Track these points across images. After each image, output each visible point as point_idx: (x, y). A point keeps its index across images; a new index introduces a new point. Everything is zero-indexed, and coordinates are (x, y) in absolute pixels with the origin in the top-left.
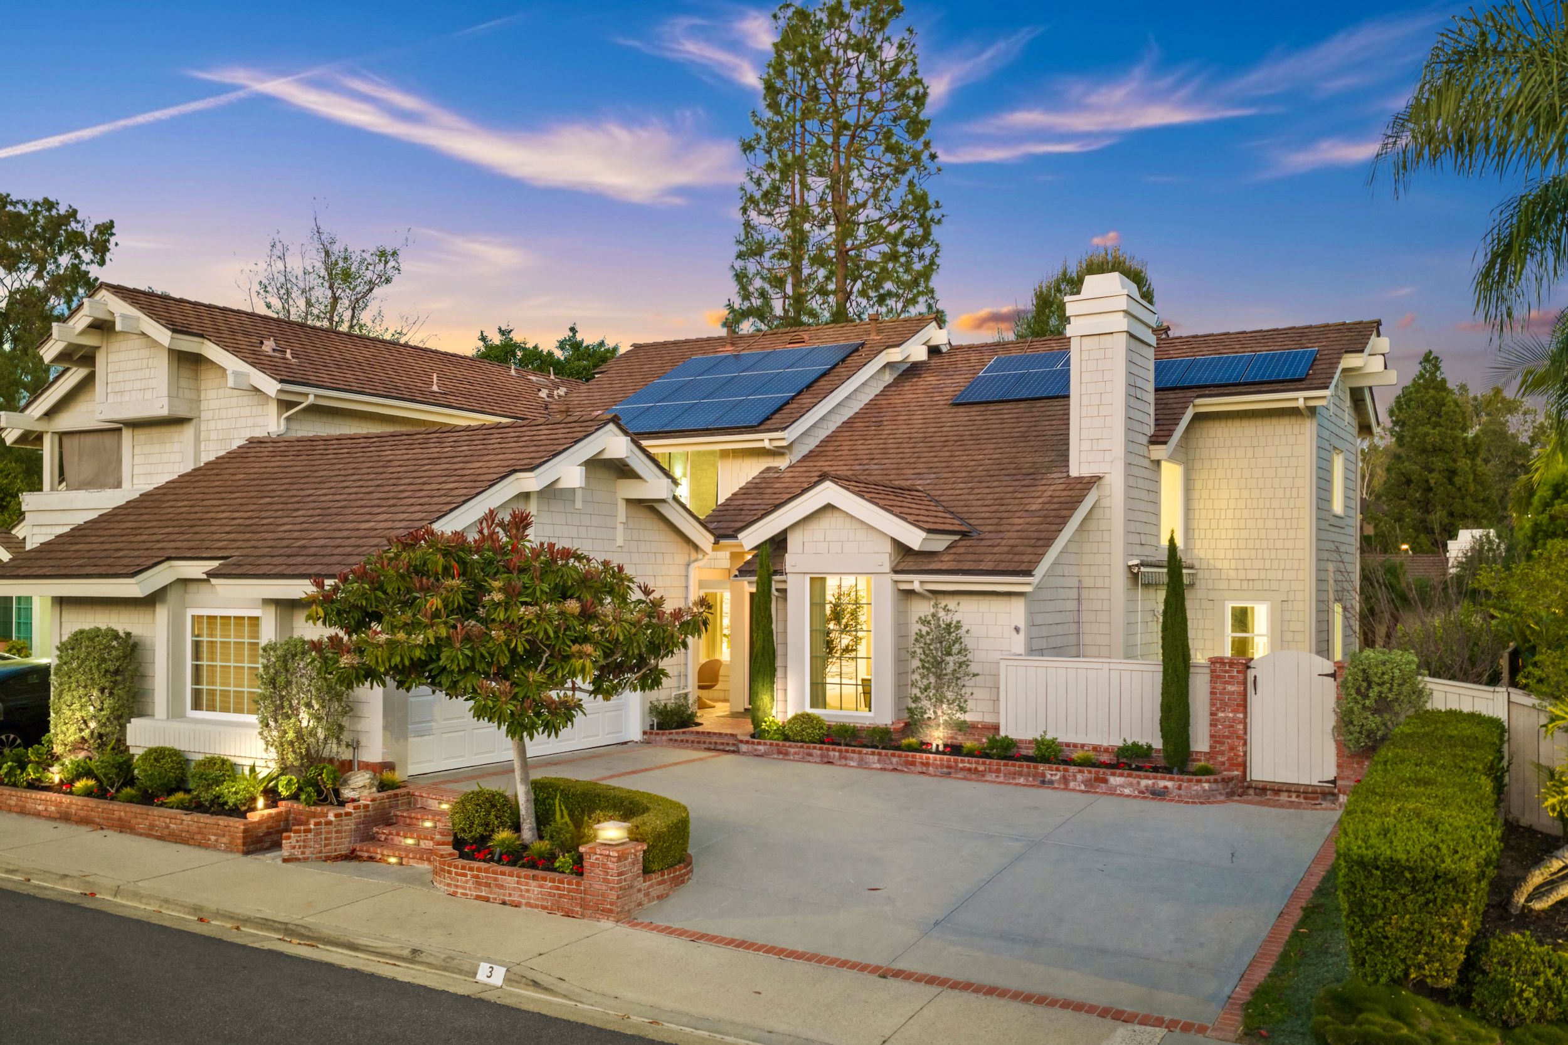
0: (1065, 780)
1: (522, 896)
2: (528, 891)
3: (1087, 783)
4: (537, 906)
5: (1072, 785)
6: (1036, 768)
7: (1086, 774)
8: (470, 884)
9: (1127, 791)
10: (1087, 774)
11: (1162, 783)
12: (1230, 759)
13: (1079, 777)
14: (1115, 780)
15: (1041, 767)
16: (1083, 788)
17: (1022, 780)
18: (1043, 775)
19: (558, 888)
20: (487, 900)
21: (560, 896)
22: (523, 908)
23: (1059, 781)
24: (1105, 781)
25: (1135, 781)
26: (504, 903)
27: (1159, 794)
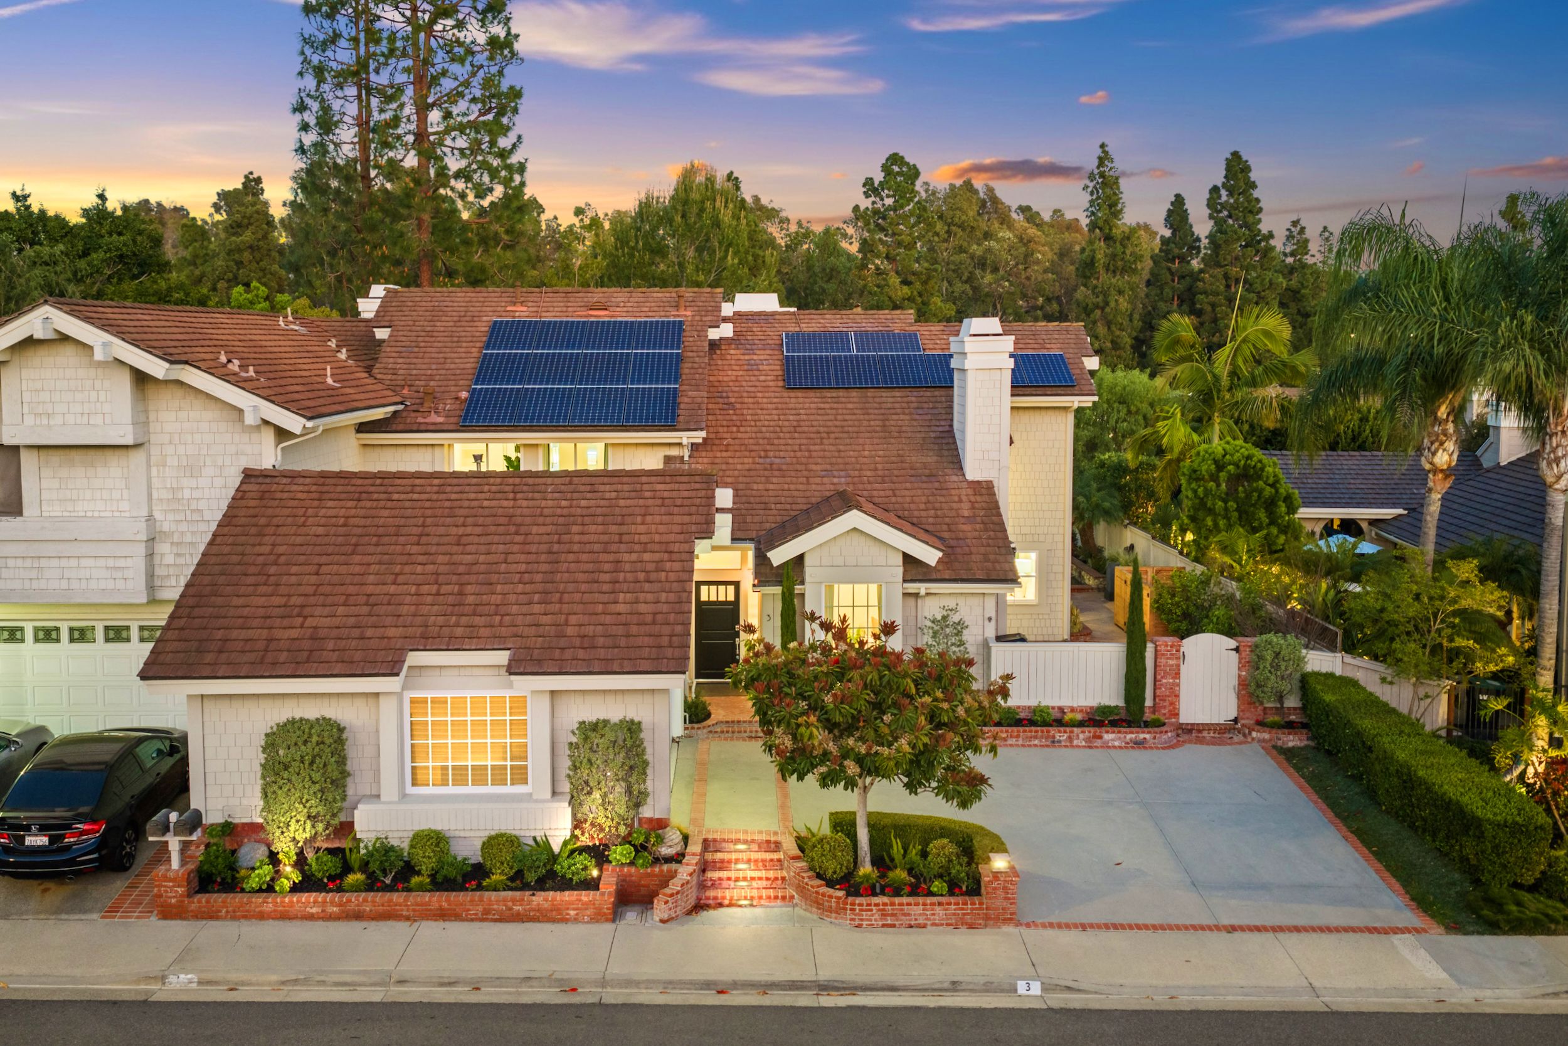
0: (1070, 739)
1: (927, 919)
2: (933, 914)
3: (1087, 740)
4: (942, 925)
5: (1075, 742)
6: (1048, 732)
7: (1087, 734)
8: (876, 916)
9: (1117, 744)
10: (1088, 732)
11: (1142, 736)
12: (1170, 711)
13: (1081, 736)
14: (1108, 737)
15: (1053, 731)
16: (1084, 743)
17: (1036, 742)
18: (1054, 737)
19: (962, 909)
20: (893, 926)
21: (964, 914)
22: (929, 928)
23: (1065, 741)
24: (1100, 737)
25: (1122, 736)
26: (911, 926)
27: (1139, 744)
